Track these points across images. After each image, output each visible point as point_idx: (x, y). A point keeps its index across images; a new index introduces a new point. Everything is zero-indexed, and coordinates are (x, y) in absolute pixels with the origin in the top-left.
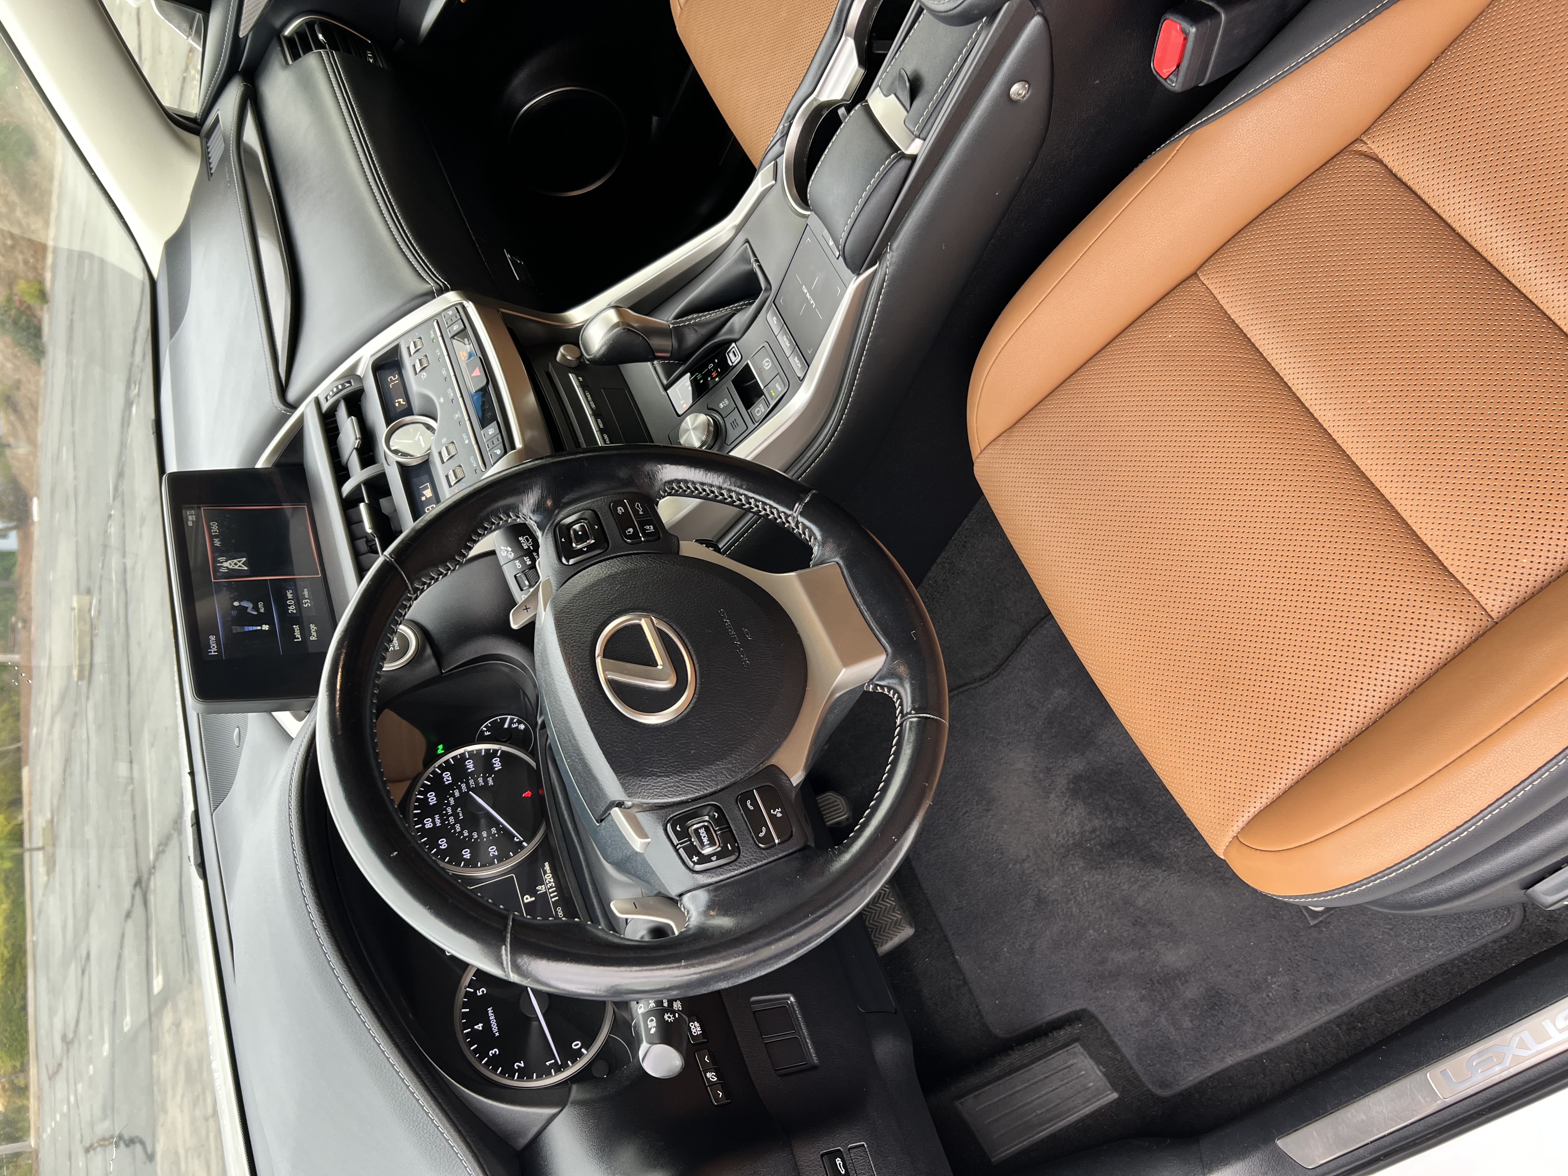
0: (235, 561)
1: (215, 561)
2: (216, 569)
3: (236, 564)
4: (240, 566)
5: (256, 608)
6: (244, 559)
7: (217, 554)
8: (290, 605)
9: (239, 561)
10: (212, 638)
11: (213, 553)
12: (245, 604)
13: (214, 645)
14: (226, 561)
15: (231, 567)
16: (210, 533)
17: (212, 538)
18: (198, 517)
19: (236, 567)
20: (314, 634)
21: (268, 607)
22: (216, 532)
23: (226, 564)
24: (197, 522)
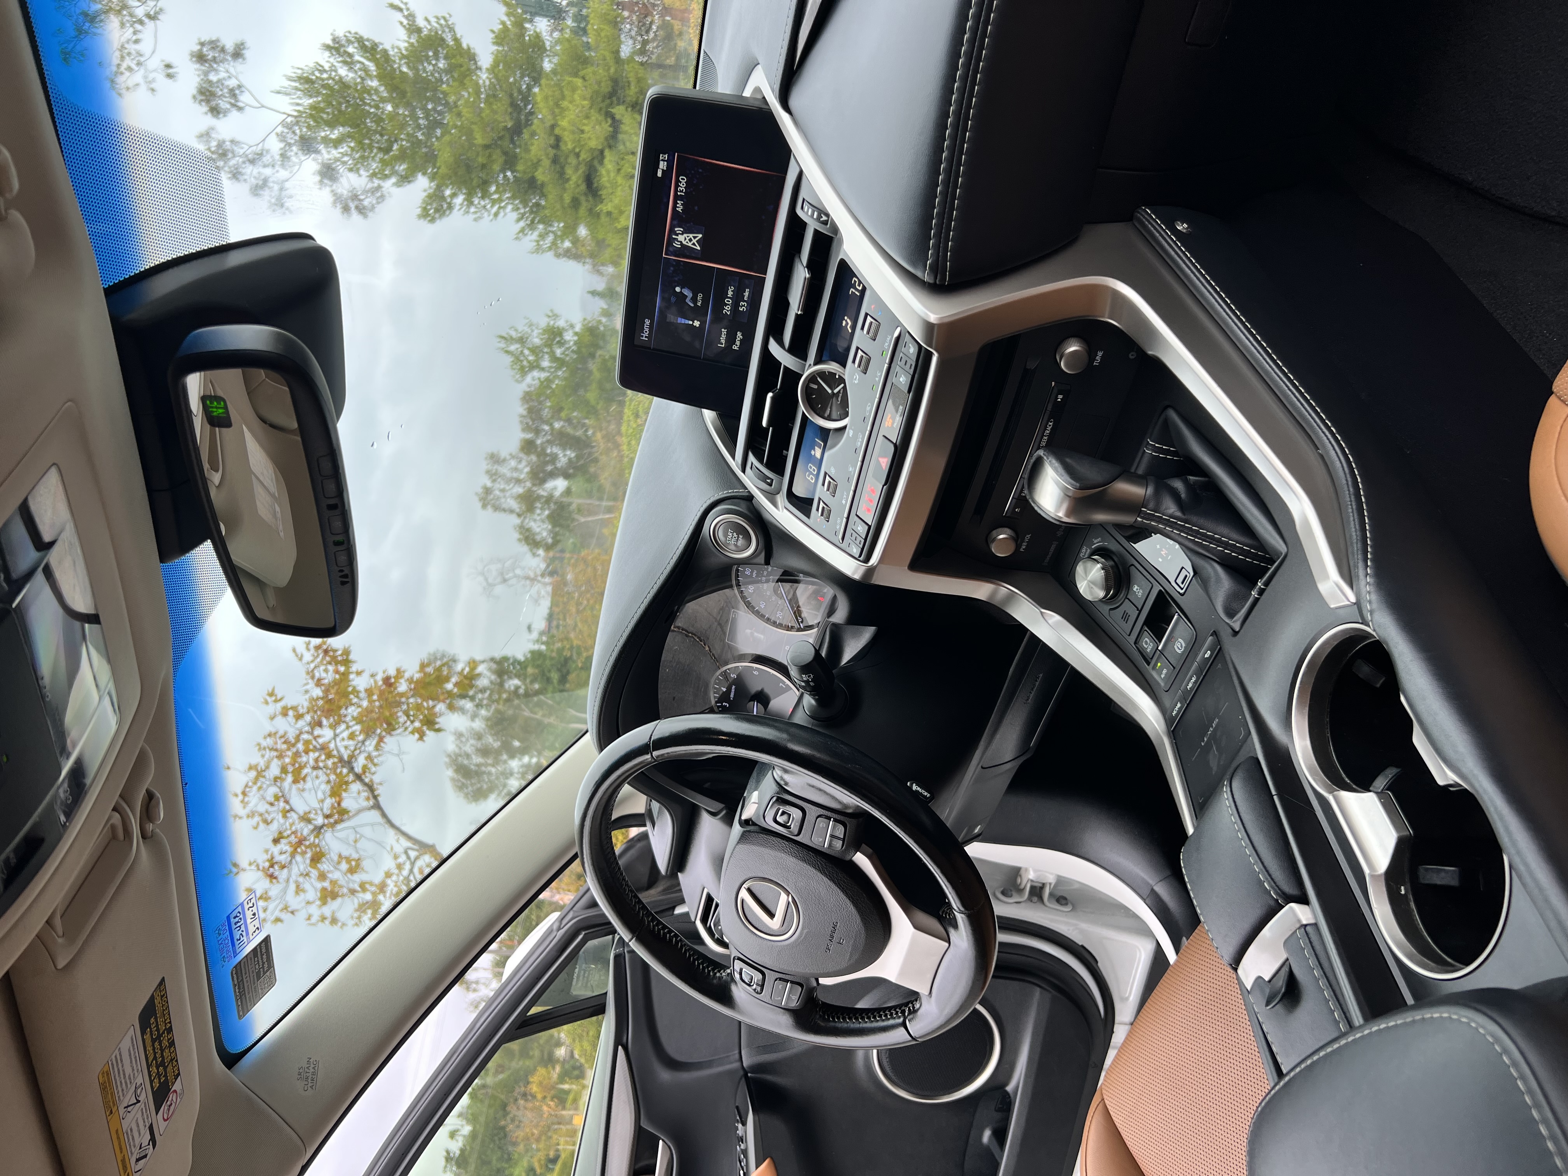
0: (691, 236)
1: (672, 231)
2: (671, 241)
3: (690, 240)
4: (694, 244)
5: (694, 300)
6: (700, 236)
7: (675, 222)
8: (727, 305)
9: (695, 237)
10: (647, 322)
11: (672, 219)
12: (686, 292)
13: (647, 330)
14: (682, 234)
15: (684, 243)
16: (676, 191)
17: (677, 197)
18: (670, 163)
19: (690, 244)
20: (738, 343)
21: (705, 301)
22: (682, 191)
23: (681, 238)
24: (667, 173)
